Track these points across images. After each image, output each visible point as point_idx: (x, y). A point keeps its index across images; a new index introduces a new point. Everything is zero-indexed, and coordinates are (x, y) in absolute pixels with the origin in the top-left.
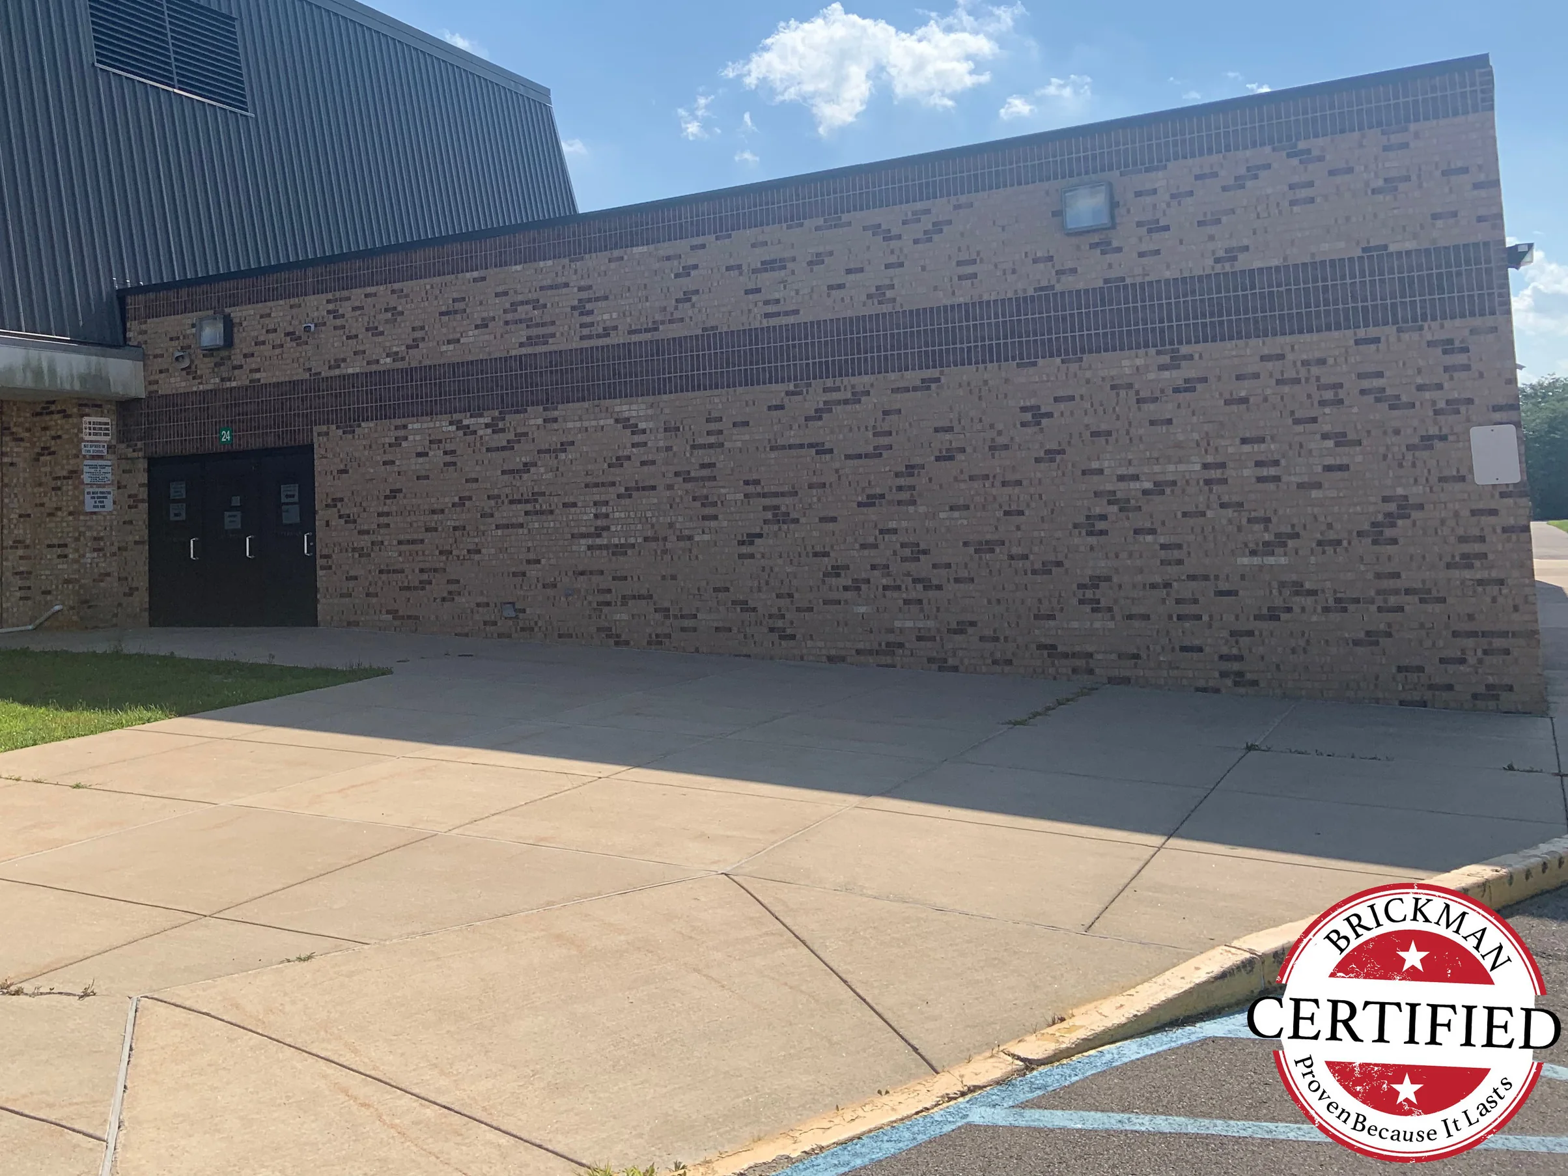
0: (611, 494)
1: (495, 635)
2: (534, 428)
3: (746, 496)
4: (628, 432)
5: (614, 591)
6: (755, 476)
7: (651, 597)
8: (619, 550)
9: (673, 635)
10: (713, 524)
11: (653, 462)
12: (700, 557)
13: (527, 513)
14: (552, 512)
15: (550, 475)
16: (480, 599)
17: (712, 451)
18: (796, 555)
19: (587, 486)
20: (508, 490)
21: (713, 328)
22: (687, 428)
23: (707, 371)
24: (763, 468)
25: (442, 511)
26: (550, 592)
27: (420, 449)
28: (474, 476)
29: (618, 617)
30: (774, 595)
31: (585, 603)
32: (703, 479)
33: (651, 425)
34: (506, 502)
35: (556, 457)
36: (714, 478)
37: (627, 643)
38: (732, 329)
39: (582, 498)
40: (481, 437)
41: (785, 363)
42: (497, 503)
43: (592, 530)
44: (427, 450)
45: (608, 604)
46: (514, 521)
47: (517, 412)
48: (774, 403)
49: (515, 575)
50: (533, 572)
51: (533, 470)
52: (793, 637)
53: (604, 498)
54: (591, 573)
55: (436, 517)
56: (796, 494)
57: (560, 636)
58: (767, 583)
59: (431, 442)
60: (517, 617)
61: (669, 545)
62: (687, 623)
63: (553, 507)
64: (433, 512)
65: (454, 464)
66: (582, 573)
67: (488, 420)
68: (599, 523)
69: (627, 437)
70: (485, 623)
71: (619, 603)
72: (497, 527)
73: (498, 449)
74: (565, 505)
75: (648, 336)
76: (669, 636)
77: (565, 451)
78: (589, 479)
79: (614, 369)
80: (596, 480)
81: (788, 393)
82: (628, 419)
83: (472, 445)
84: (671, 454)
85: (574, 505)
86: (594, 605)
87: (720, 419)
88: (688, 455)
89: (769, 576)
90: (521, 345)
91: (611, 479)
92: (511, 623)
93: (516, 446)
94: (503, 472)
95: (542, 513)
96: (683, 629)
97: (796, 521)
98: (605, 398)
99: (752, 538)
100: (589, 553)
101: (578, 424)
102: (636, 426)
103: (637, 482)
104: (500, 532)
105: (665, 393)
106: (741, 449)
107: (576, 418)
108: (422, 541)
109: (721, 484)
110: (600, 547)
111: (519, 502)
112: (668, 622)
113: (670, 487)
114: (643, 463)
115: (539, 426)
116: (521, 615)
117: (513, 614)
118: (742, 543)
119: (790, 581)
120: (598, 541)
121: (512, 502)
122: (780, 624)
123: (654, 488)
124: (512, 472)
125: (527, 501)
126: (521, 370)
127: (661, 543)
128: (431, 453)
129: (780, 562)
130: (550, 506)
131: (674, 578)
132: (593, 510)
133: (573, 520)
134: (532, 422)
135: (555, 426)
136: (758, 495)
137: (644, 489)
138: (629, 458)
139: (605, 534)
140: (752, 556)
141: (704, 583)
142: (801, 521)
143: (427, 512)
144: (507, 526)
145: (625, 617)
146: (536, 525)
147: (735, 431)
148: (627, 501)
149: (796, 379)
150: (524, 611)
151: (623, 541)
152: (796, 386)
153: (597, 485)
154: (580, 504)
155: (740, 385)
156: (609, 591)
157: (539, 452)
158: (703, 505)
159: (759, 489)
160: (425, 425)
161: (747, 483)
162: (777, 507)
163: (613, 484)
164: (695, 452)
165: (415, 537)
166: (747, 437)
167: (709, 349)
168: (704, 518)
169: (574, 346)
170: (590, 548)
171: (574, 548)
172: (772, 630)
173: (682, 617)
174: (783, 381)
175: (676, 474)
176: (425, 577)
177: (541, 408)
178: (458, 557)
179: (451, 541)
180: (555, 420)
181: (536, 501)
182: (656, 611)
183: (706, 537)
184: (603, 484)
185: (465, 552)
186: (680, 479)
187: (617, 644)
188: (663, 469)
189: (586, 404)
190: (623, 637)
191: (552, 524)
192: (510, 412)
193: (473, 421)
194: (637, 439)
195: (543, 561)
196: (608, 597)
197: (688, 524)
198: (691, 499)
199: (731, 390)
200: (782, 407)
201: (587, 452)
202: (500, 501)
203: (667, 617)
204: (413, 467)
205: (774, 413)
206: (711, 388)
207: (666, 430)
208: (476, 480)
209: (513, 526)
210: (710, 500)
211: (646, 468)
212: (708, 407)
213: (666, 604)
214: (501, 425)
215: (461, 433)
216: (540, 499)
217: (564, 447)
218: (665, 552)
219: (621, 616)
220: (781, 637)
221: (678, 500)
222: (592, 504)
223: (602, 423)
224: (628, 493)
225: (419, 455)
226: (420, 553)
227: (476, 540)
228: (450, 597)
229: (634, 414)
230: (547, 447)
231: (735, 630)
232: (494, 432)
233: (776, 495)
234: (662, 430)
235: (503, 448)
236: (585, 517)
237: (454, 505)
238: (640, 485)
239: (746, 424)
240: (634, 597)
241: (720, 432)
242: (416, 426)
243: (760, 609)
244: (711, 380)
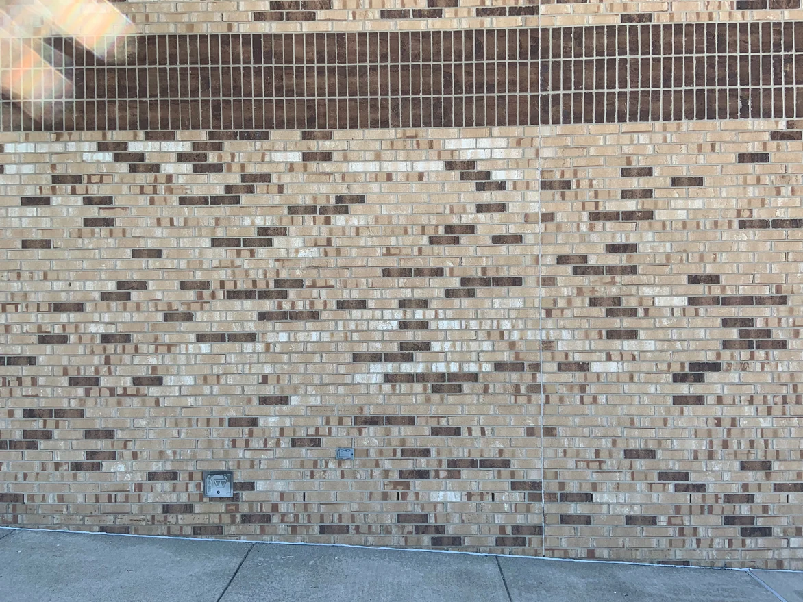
0: (434, 288)
1: (189, 530)
2: (282, 168)
3: (693, 301)
4: (471, 184)
5: (434, 453)
6: (709, 270)
7: (506, 464)
8: (448, 384)
9: (546, 529)
10: (629, 345)
11: (518, 239)
12: (602, 399)
13: (263, 316)
14: (314, 315)
15: (313, 253)
16: (156, 466)
17: (630, 225)
18: (779, 399)
19: (387, 273)
20: (222, 274)
21: (641, 17)
22: (584, 184)
23: (628, 90)
24: (725, 257)
25: (79, 307)
26: (306, 453)
27: (30, 192)
28: (151, 245)
29: (439, 496)
30: (737, 465)
31: (377, 472)
32: (611, 270)
33: (515, 175)
34: (220, 294)
35: (327, 221)
36: (633, 270)
37: (456, 541)
38: (676, 21)
39: (377, 294)
40: (169, 178)
41: (772, 86)
42: (200, 296)
43: (395, 348)
44: (47, 192)
45: (422, 474)
46: (236, 328)
47: (248, 137)
48: (750, 151)
49: (233, 422)
50: (271, 419)
51: (277, 241)
52: (766, 532)
53: (419, 294)
54: (391, 421)
55: (63, 317)
56: (783, 301)
57: (323, 530)
58: (725, 445)
59: (56, 179)
60: (235, 498)
61: (542, 378)
62: (574, 509)
63: (319, 306)
64: (58, 307)
65: (108, 222)
66: (374, 421)
67: (186, 147)
68: (409, 336)
69: (469, 194)
70: (167, 509)
71: (443, 474)
72: (201, 338)
73: (204, 201)
74: (342, 305)
75: (517, 22)
76: (538, 530)
77: (345, 211)
78: (392, 262)
79: (447, 75)
80: (403, 265)
81: (775, 136)
82: (471, 164)
83: (149, 189)
84: (551, 226)
85: (362, 304)
86: (395, 476)
87: (648, 172)
88: (584, 228)
89: (729, 431)
90: (259, 16)
91: (434, 263)
92: (222, 508)
93: (244, 198)
94: (216, 243)
95: (295, 316)
96: (565, 519)
97: (782, 345)
98: (427, 125)
99: (698, 372)
100: (387, 388)
101: (373, 167)
102: (487, 175)
103: (484, 270)
104: (205, 348)
105: (545, 122)
106: (684, 223)
107: (370, 156)
108: (31, 361)
109: (644, 279)
110: (410, 378)
111: (249, 295)
112: (537, 507)
113: (547, 281)
114: (498, 240)
115: (292, 164)
116: (245, 495)
117: (226, 492)
118: (679, 378)
119: (766, 442)
120: (406, 368)
121: (233, 295)
122: (744, 510)
123: (516, 282)
124: (233, 242)
125: (264, 295)
126: (258, 61)
127: (527, 376)
128: (55, 200)
129: (748, 410)
130: (312, 303)
131: (549, 432)
132: (399, 315)
133: (357, 331)
134: (278, 157)
135: (326, 167)
136: (716, 301)
137: (498, 282)
138: (470, 229)
139: (419, 355)
140: (699, 400)
141: (606, 444)
142: (790, 345)
143: (44, 308)
144: (220, 338)
145: (452, 496)
146: (283, 337)
147: (676, 192)
148: (466, 302)
149: (789, 114)
150: (251, 486)
151: (454, 368)
152: (789, 125)
153: (406, 273)
154: (371, 304)
155: (689, 116)
156: (425, 453)
157: (292, 210)
158: (610, 313)
159: (716, 291)
160: (44, 148)
161: (694, 279)
162: (748, 322)
163: (438, 272)
164: (599, 225)
165: (17, 351)
166: (698, 204)
167: (634, 51)
168: (612, 335)
169: (369, 27)
170: (388, 378)
171: (358, 378)
172: (729, 520)
173: (565, 498)
174: (767, 115)
175: (561, 260)
176: (37, 424)
177: (297, 134)
178: (112, 391)
179: (96, 360)
180: (327, 157)
181: (284, 295)
182: (514, 487)
183: (613, 367)
184: (419, 272)
185: (128, 381)
186: (569, 269)
187: (436, 542)
188: (536, 250)
189: (390, 133)
190: (451, 531)
191: (314, 336)
192: (233, 137)
193: (151, 146)
194: (487, 197)
195: (294, 400)
196: (423, 463)
197: (579, 345)
198: (587, 302)
199: (672, 124)
200: (762, 158)
201: (390, 216)
202: (206, 293)
203: (536, 498)
204: (15, 223)
205: (749, 167)
206: (633, 118)
207: (545, 185)
208: (157, 254)
209: (234, 337)
210: (624, 305)
211: (503, 249)
212: (627, 150)
213: (534, 476)
214: (212, 157)
215: (124, 167)
216: (292, 293)
217: (342, 204)
218: (535, 388)
219: (446, 494)
220: (745, 533)
221: (561, 303)
222: (395, 304)
223: (420, 166)
224: (468, 287)
225: (27, 201)
226: (27, 381)
227: (153, 361)
228: (93, 461)
229: (482, 155)
230: (309, 202)
231: (663, 520)
232: (197, 169)
233: (747, 301)
234: (537, 185)
235: (216, 200)
236: (381, 326)
237: (105, 296)
238: (491, 274)
239: (698, 182)
240: (472, 464)
241: (648, 193)
242: (23, 148)
243: (711, 489)
244: (633, 104)
